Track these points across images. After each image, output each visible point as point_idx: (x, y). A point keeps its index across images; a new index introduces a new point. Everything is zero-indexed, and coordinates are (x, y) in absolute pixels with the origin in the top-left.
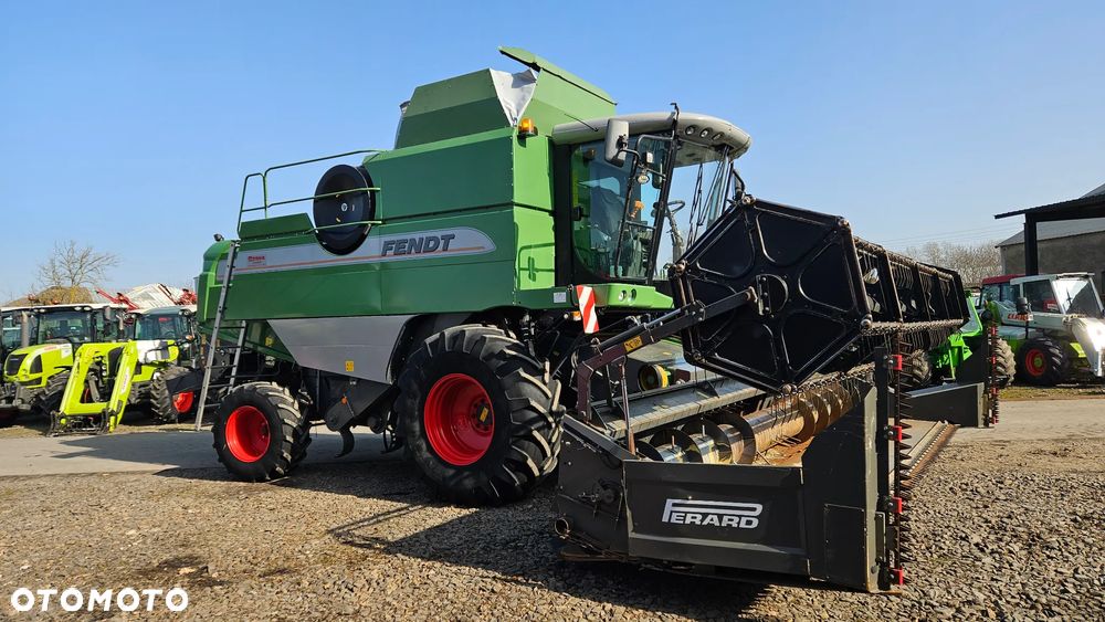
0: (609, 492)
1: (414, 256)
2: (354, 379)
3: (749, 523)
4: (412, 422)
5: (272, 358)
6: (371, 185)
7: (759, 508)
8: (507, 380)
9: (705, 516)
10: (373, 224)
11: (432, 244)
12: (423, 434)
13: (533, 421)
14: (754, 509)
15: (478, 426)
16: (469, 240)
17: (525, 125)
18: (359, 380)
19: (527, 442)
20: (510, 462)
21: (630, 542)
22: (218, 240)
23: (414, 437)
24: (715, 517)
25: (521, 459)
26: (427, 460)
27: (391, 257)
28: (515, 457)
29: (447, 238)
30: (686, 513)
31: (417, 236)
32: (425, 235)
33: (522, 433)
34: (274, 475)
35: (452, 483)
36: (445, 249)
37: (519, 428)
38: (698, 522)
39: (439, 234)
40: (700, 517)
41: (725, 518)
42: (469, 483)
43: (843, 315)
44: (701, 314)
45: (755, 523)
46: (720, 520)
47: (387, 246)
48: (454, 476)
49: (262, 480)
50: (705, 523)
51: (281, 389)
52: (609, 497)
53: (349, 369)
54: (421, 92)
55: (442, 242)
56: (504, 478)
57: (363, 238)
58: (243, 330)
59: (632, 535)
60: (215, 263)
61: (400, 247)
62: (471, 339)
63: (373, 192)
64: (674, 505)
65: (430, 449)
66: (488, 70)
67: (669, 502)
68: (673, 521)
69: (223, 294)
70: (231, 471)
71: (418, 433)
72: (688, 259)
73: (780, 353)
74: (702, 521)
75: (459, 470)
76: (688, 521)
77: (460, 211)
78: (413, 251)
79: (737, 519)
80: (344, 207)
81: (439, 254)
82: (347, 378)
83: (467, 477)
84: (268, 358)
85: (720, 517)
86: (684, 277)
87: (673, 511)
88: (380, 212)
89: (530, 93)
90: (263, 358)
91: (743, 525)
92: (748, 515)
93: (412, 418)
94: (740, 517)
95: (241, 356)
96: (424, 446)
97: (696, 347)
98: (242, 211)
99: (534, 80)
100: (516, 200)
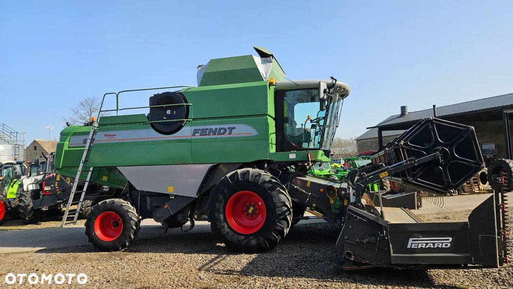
0: (373, 238)
1: (212, 136)
2: (172, 195)
3: (446, 245)
4: (219, 214)
5: (106, 187)
6: (186, 102)
7: (451, 239)
8: (274, 193)
9: (427, 244)
10: (187, 121)
11: (222, 131)
12: (225, 220)
13: (286, 211)
14: (448, 240)
15: (247, 215)
16: (243, 130)
17: (272, 81)
18: (176, 196)
19: (283, 221)
20: (276, 231)
21: (392, 258)
22: (68, 125)
23: (221, 222)
24: (432, 244)
25: (281, 229)
26: (228, 233)
27: (198, 136)
28: (279, 228)
29: (231, 129)
30: (419, 243)
31: (214, 127)
32: (218, 127)
33: (282, 217)
34: (124, 246)
35: (244, 243)
36: (230, 133)
37: (281, 215)
38: (424, 247)
39: (226, 126)
40: (425, 245)
41: (436, 244)
42: (253, 242)
43: (473, 163)
44: (415, 162)
45: (449, 245)
46: (434, 245)
47: (196, 131)
48: (245, 239)
49: (116, 250)
50: (427, 247)
51: (126, 202)
52: (373, 240)
53: (170, 190)
54: (213, 62)
55: (228, 131)
56: (272, 238)
57: (181, 127)
58: (90, 173)
59: (392, 255)
60: (69, 137)
61: (203, 132)
62: (252, 175)
63: (188, 106)
64: (413, 240)
65: (229, 227)
66: (251, 56)
67: (411, 239)
68: (413, 247)
69: (85, 154)
70: (97, 246)
71: (222, 220)
72: (404, 141)
73: (447, 178)
74: (426, 246)
75: (247, 236)
76: (419, 247)
77: (238, 116)
78: (211, 134)
79: (441, 244)
80: (169, 112)
81: (226, 136)
82: (168, 195)
83: (251, 240)
84: (104, 187)
85: (434, 244)
86: (402, 148)
87: (412, 243)
88: (191, 115)
89: (270, 67)
90: (100, 186)
91: (444, 246)
92: (446, 242)
93: (219, 212)
94: (442, 243)
95: (88, 185)
96: (226, 226)
97: (409, 175)
98: (100, 111)
99: (271, 62)
100: (269, 113)
